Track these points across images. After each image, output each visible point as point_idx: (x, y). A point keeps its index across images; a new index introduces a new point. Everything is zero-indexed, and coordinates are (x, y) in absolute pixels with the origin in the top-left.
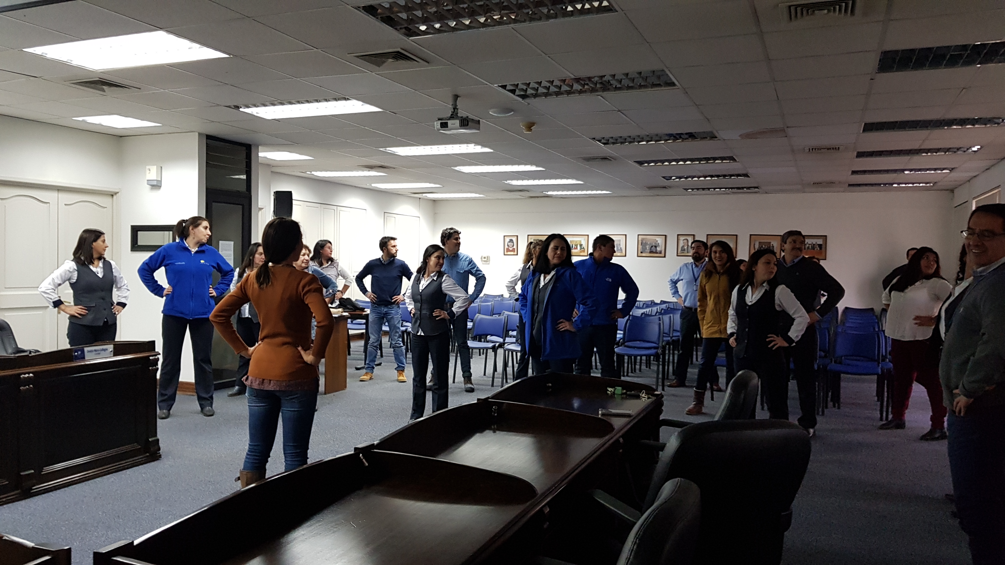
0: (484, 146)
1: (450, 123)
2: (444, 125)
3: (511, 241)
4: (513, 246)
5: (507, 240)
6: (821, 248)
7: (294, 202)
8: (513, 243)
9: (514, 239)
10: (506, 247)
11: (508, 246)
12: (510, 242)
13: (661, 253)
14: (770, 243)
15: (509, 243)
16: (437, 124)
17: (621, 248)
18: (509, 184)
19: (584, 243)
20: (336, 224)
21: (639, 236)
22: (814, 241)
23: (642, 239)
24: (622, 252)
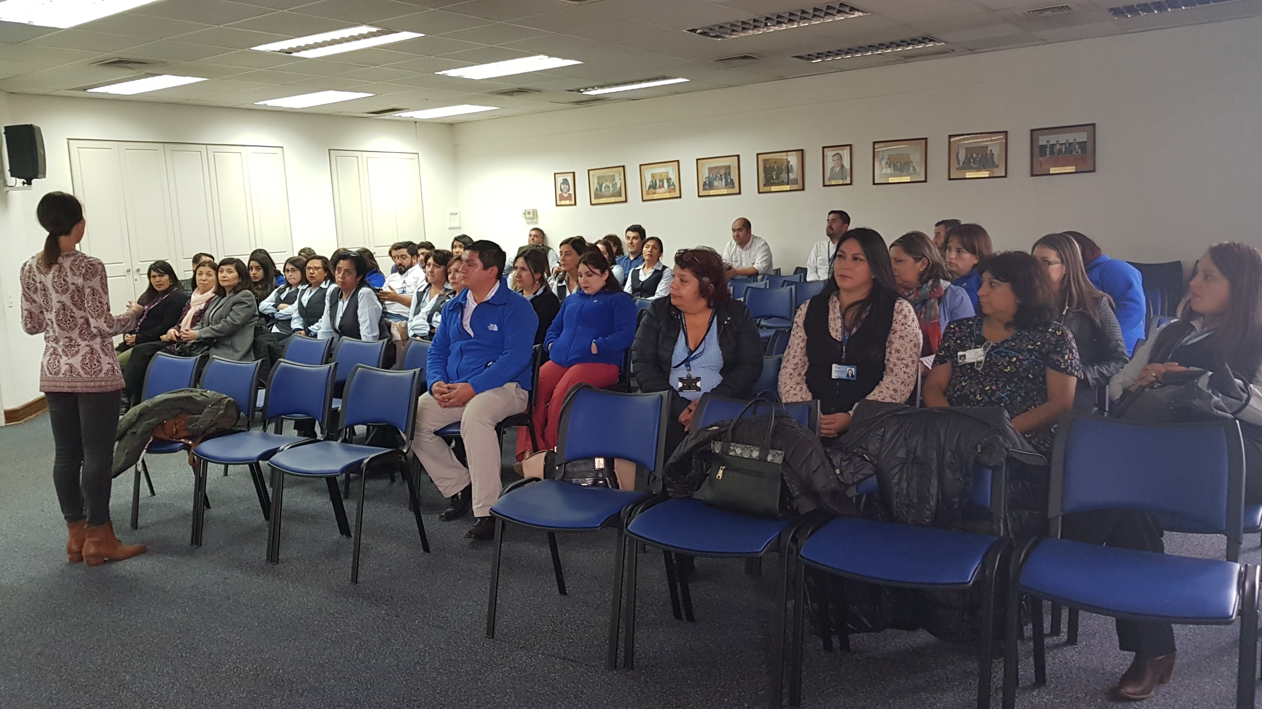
3: (565, 181)
4: (569, 190)
5: (560, 179)
6: (1084, 150)
8: (568, 184)
9: (570, 179)
10: (559, 192)
11: (561, 190)
12: (563, 183)
13: (795, 182)
14: (986, 148)
15: (562, 186)
17: (732, 180)
19: (673, 176)
20: (207, 176)
21: (759, 156)
22: (1070, 137)
23: (765, 161)
24: (734, 187)
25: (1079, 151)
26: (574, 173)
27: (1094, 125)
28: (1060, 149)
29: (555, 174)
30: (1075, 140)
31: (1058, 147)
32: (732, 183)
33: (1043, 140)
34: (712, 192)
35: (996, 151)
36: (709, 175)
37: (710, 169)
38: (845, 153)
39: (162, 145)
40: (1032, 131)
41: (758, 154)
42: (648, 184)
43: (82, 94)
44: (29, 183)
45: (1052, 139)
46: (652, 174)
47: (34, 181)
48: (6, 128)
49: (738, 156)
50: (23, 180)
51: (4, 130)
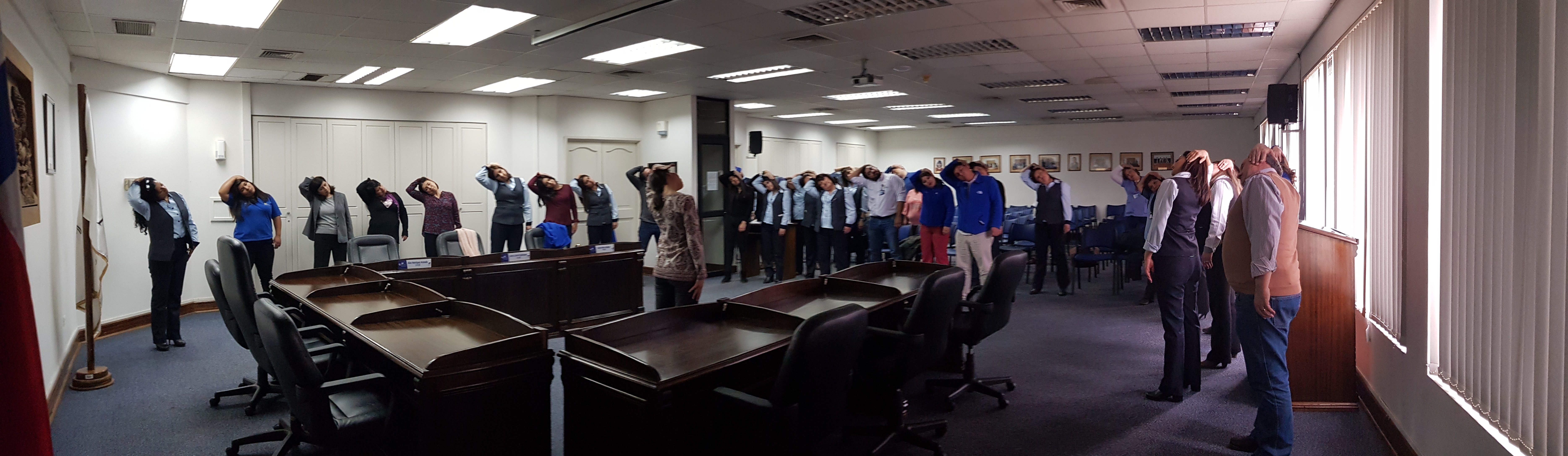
0: (900, 91)
1: (861, 80)
2: (857, 82)
3: (940, 162)
4: (941, 166)
5: (937, 161)
6: (1170, 162)
7: (764, 139)
8: (941, 164)
9: (942, 161)
10: (936, 167)
11: (937, 166)
12: (938, 163)
14: (1134, 159)
16: (852, 81)
18: (931, 118)
19: (997, 162)
22: (1165, 156)
25: (1168, 162)
27: (1173, 152)
28: (1161, 161)
29: (934, 158)
30: (1167, 158)
31: (1161, 160)
33: (1155, 157)
34: (1016, 171)
35: (1138, 161)
36: (1015, 163)
38: (1077, 157)
40: (1153, 153)
43: (774, 118)
44: (755, 156)
45: (1159, 157)
47: (757, 155)
48: (752, 132)
50: (753, 155)
51: (749, 134)
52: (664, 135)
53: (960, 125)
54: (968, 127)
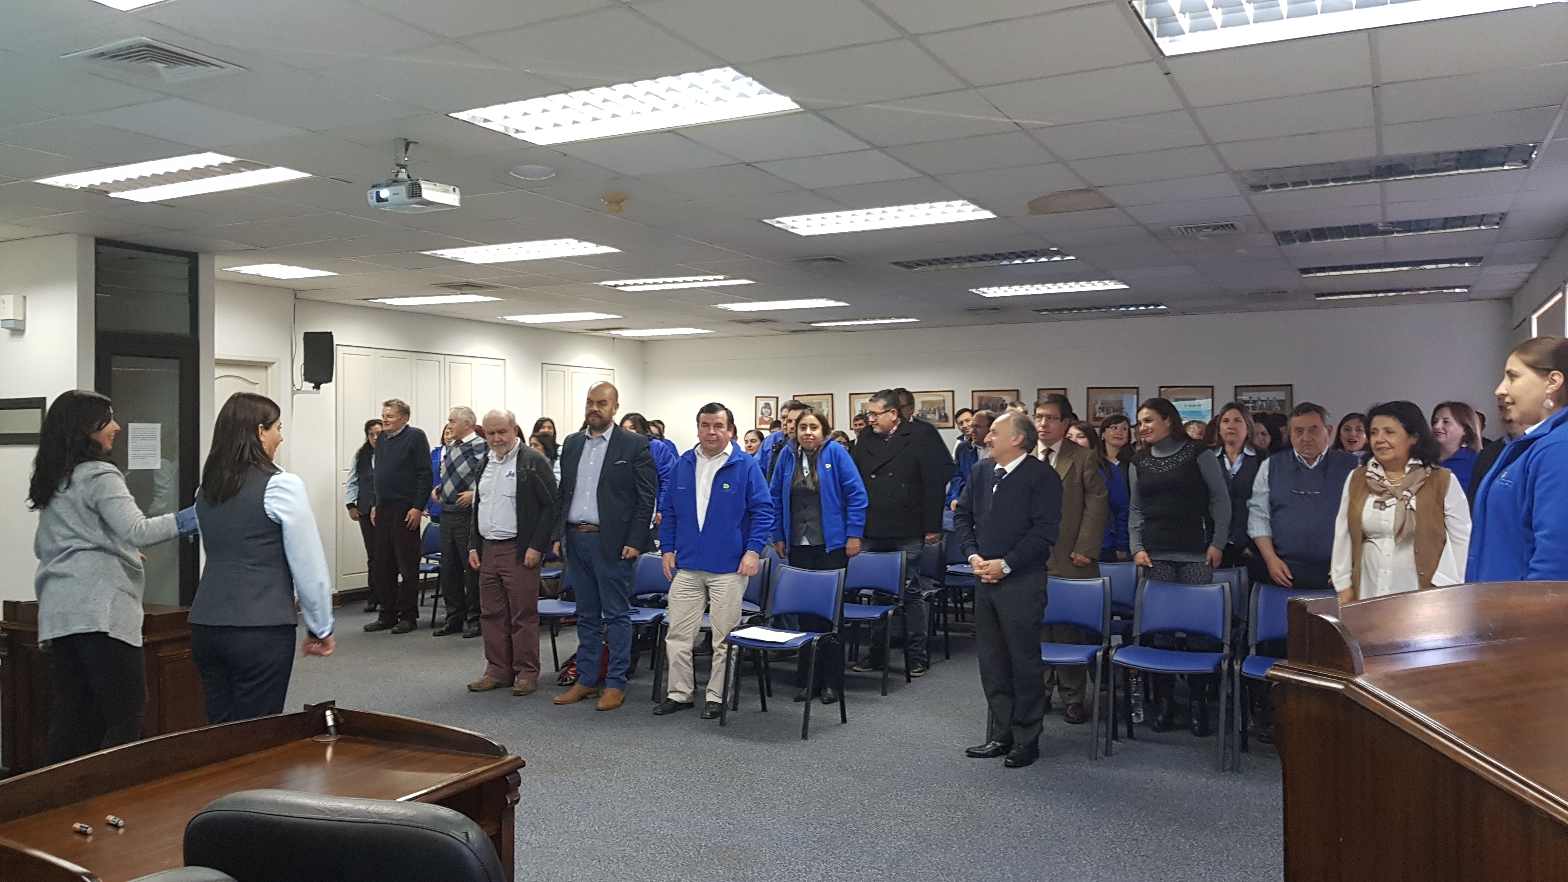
0: (597, 242)
3: (767, 405)
4: (770, 415)
5: (761, 403)
7: (341, 350)
8: (770, 408)
9: (772, 403)
10: (759, 415)
11: (762, 414)
12: (765, 407)
15: (764, 410)
16: (371, 195)
17: (945, 414)
18: (726, 310)
20: (442, 385)
21: (975, 393)
22: (1271, 395)
23: (980, 399)
24: (947, 421)
26: (777, 398)
27: (1291, 386)
29: (756, 397)
30: (1275, 398)
31: (1260, 403)
32: (946, 416)
36: (922, 408)
37: (923, 403)
39: (408, 353)
40: (1236, 387)
41: (973, 392)
42: (857, 413)
43: (365, 303)
44: (317, 387)
46: (862, 404)
47: (323, 386)
48: (306, 335)
49: (953, 391)
50: (313, 385)
51: (302, 336)
52: (17, 330)
53: (800, 329)
54: (818, 333)
